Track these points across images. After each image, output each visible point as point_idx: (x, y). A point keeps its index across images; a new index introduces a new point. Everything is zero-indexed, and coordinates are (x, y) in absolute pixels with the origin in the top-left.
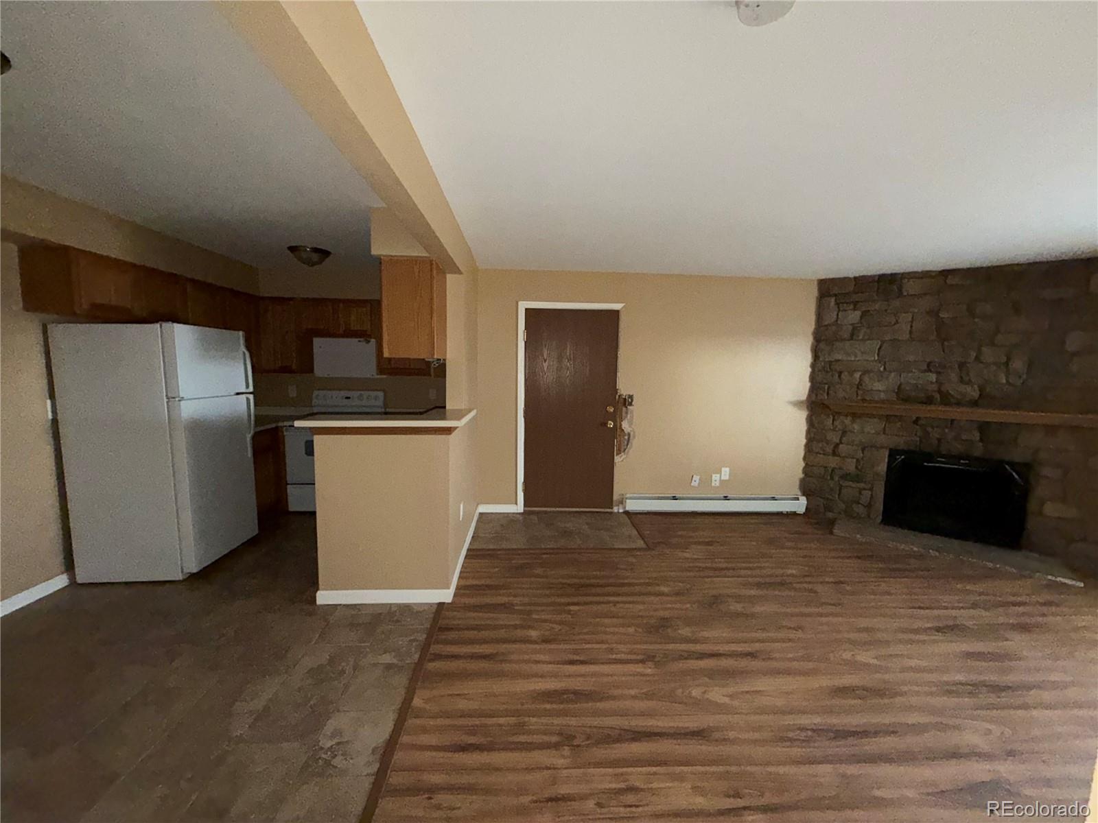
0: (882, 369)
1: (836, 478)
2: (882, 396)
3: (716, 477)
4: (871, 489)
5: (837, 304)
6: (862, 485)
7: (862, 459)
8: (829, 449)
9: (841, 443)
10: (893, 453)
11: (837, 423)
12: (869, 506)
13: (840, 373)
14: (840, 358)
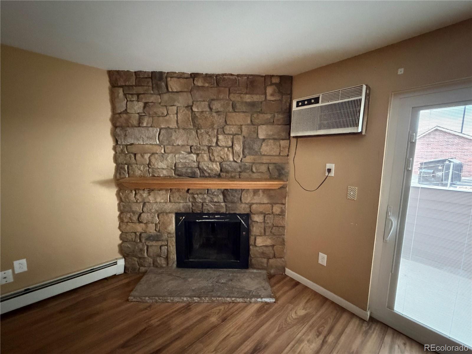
0: (163, 151)
1: (143, 241)
2: (165, 172)
3: (5, 274)
4: (167, 245)
5: (125, 95)
7: (159, 223)
8: (135, 218)
9: (143, 212)
10: (178, 215)
12: (167, 258)
13: (135, 155)
14: (132, 142)
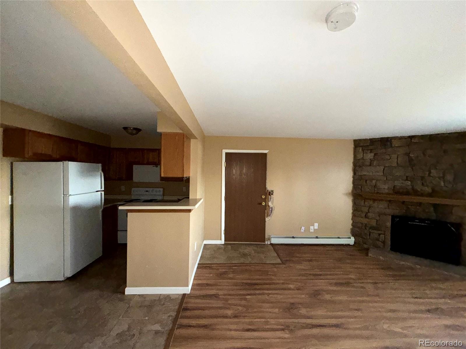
0: (385, 179)
1: (368, 228)
2: (387, 191)
3: (312, 227)
4: (384, 234)
5: (363, 150)
6: (380, 232)
7: (379, 220)
8: (363, 215)
9: (369, 212)
10: (393, 217)
11: (366, 203)
12: (384, 242)
13: (366, 181)
14: (366, 174)
